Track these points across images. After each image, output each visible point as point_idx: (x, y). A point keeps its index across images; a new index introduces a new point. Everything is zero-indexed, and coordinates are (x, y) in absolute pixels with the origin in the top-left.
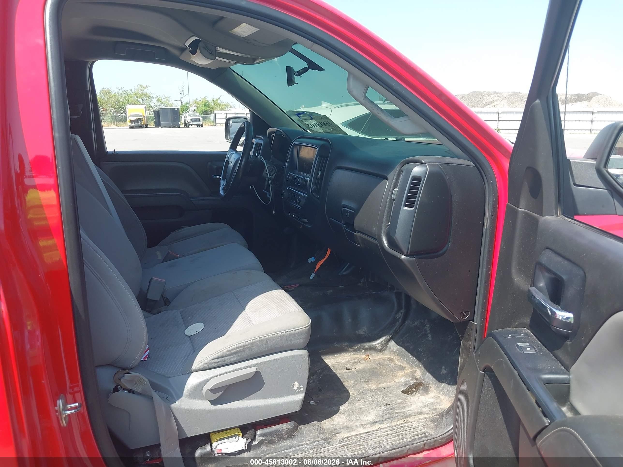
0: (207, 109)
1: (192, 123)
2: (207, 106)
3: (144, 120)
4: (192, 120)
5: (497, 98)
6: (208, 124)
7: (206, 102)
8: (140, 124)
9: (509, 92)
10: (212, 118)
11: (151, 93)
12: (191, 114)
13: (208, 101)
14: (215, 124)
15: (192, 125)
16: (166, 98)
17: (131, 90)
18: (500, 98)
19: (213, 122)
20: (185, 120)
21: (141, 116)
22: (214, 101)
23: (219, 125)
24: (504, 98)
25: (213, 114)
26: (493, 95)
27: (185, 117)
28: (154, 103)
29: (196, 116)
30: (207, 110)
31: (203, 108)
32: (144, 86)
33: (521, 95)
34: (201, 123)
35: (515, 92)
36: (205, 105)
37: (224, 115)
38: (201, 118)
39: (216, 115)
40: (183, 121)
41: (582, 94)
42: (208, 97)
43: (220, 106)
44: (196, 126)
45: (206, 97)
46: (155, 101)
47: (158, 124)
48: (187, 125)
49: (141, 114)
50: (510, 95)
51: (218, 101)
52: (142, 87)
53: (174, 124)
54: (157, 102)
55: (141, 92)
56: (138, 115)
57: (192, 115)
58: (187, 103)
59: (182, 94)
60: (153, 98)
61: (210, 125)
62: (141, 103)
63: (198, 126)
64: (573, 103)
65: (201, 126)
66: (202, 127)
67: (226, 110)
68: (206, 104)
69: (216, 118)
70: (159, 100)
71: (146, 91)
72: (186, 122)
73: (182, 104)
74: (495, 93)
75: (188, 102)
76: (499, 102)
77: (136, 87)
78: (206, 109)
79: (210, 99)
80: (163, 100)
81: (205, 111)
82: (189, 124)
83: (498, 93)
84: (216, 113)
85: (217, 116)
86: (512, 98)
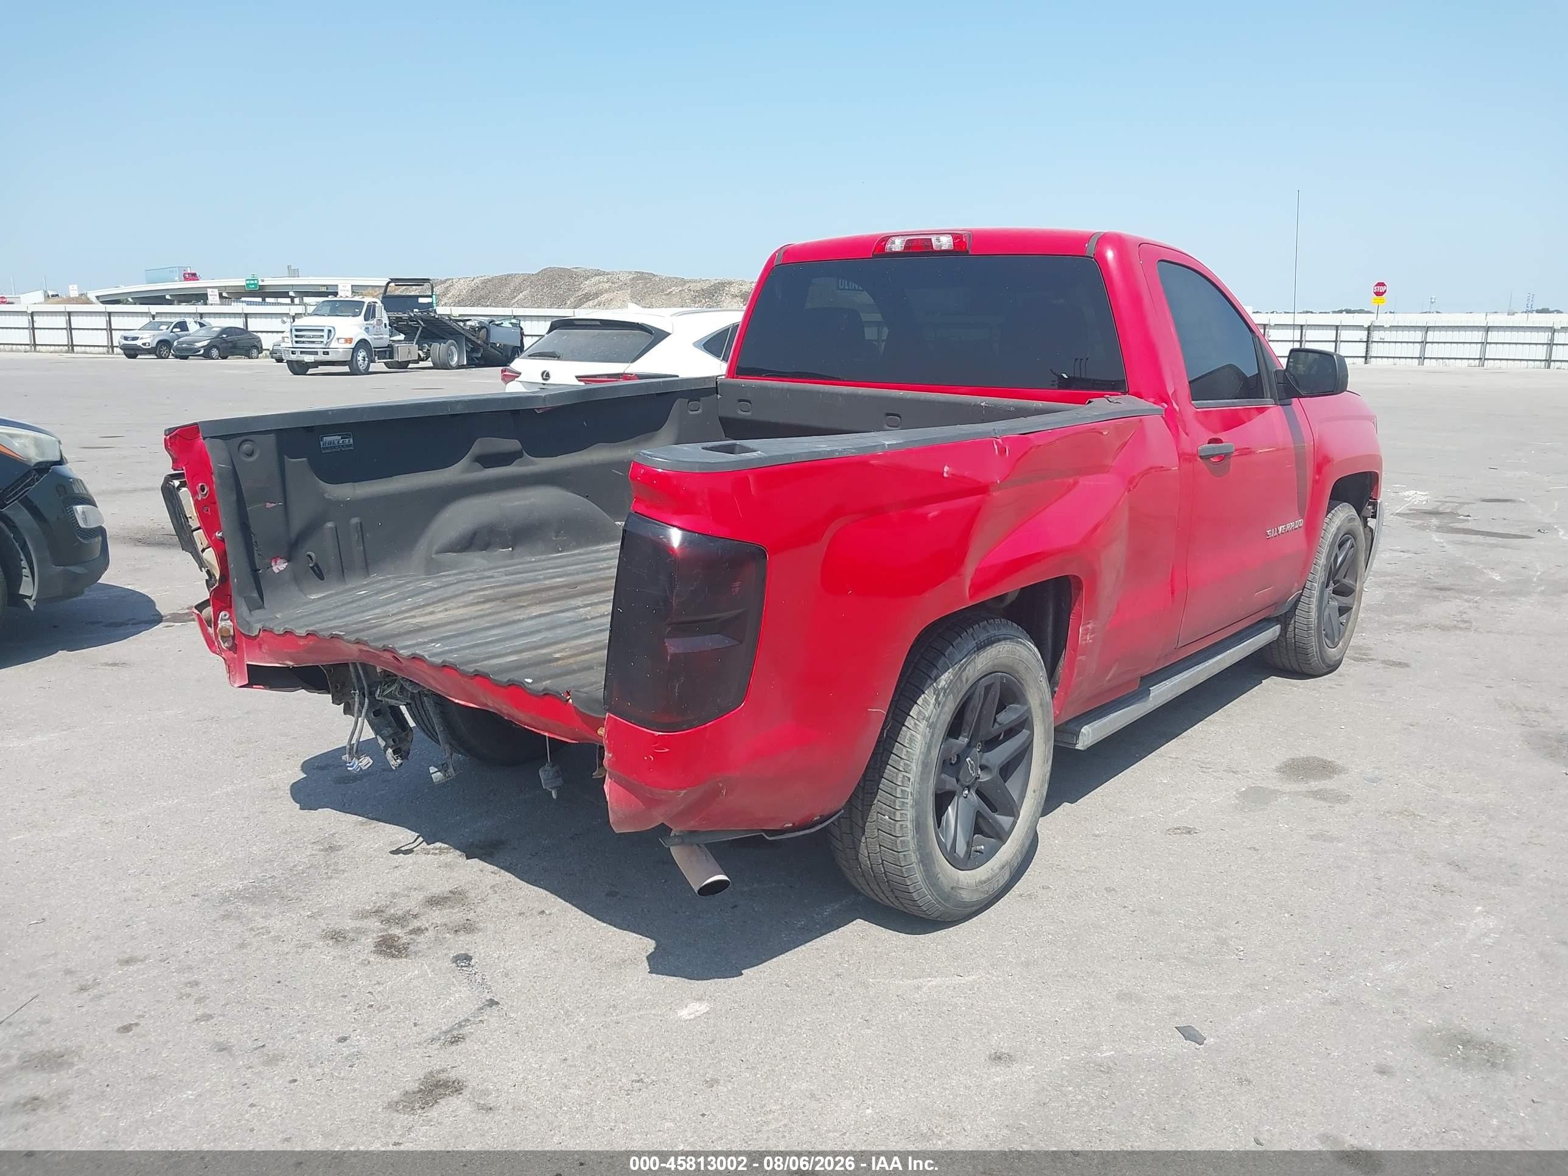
5: (606, 286)
9: (630, 273)
18: (613, 286)
24: (621, 285)
26: (597, 278)
33: (657, 279)
35: (643, 273)
74: (598, 273)
76: (613, 295)
83: (604, 274)
86: (640, 285)
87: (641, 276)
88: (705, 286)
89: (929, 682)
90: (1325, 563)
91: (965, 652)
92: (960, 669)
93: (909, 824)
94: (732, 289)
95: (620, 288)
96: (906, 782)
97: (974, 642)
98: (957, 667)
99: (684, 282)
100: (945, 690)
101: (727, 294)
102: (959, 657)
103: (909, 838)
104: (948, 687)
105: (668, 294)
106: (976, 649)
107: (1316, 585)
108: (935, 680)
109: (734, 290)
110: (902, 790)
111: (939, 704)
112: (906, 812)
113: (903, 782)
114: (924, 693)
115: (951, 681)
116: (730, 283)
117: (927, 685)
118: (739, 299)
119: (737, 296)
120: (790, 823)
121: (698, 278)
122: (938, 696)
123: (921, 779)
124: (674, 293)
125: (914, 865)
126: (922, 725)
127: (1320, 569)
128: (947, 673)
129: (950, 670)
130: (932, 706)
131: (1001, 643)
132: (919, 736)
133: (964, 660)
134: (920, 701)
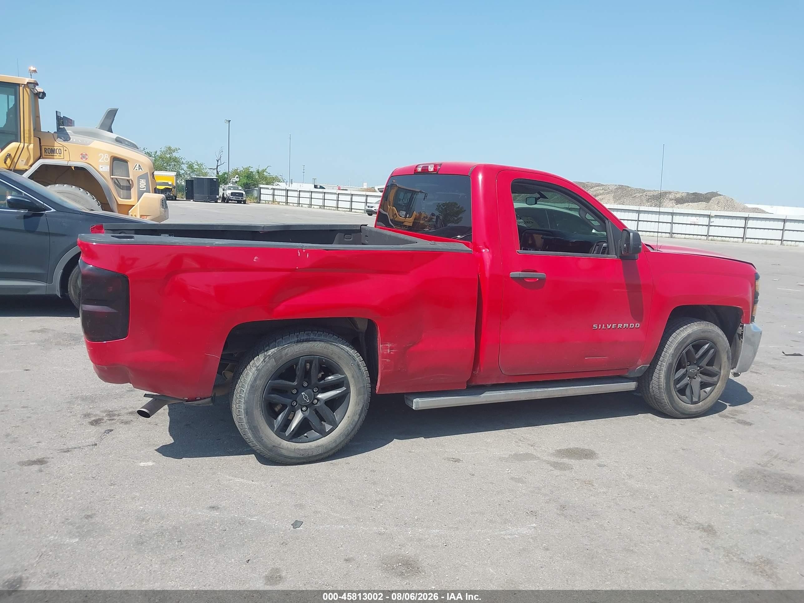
0: (250, 182)
1: (233, 198)
2: (250, 178)
3: (174, 190)
4: (232, 194)
5: (601, 192)
6: (251, 201)
7: (250, 173)
8: (169, 194)
9: (616, 185)
10: (255, 193)
11: (180, 158)
12: (232, 187)
13: (252, 172)
14: (259, 201)
15: (232, 200)
16: (198, 165)
17: (156, 153)
18: (605, 192)
19: (257, 198)
20: (223, 194)
21: (170, 185)
22: (258, 172)
23: (263, 202)
24: (610, 191)
25: (257, 189)
26: (597, 188)
27: (224, 190)
28: (184, 170)
29: (238, 189)
30: (250, 184)
31: (245, 181)
32: (173, 148)
33: (630, 189)
34: (244, 199)
35: (623, 186)
36: (247, 177)
37: (271, 190)
38: (244, 193)
39: (261, 190)
40: (221, 194)
41: (699, 194)
42: (252, 167)
43: (266, 179)
44: (236, 202)
45: (249, 167)
46: (185, 167)
47: (190, 196)
48: (225, 200)
49: (170, 183)
50: (616, 188)
51: (264, 173)
52: (170, 150)
53: (211, 198)
54: (187, 169)
55: (169, 155)
56: (167, 184)
57: (232, 189)
58: (225, 173)
59: (220, 161)
60: (183, 163)
61: (252, 201)
62: (167, 169)
63: (239, 202)
64: (689, 204)
65: (242, 202)
66: (245, 203)
67: (273, 185)
68: (249, 176)
69: (260, 194)
70: (191, 167)
71: (175, 155)
72: (225, 196)
73: (218, 173)
74: (599, 185)
75: (227, 171)
76: (603, 196)
77: (163, 150)
78: (248, 182)
79: (253, 170)
80: (196, 167)
81: (247, 184)
82: (229, 199)
83: (603, 185)
84: (260, 188)
85: (263, 191)
86: (620, 192)
87: (621, 188)
88: (656, 194)
89: (263, 351)
90: (673, 352)
91: (288, 342)
92: (282, 349)
93: (242, 411)
94: (670, 196)
95: (608, 193)
96: (242, 392)
97: (296, 339)
98: (280, 348)
99: (644, 191)
100: (270, 357)
101: (667, 198)
102: (284, 344)
103: (243, 417)
104: (272, 355)
105: (633, 197)
106: (296, 342)
107: (665, 364)
108: (267, 351)
109: (671, 196)
110: (240, 395)
111: (264, 362)
112: (241, 405)
113: (240, 391)
114: (258, 356)
115: (275, 353)
116: (670, 193)
117: (261, 353)
118: (673, 201)
119: (672, 200)
120: (187, 398)
121: (652, 189)
122: (265, 358)
123: (249, 392)
124: (637, 196)
125: (247, 430)
126: (254, 369)
127: (668, 355)
128: (274, 349)
129: (276, 348)
130: (261, 362)
131: (316, 342)
132: (251, 374)
133: (286, 345)
134: (255, 359)
